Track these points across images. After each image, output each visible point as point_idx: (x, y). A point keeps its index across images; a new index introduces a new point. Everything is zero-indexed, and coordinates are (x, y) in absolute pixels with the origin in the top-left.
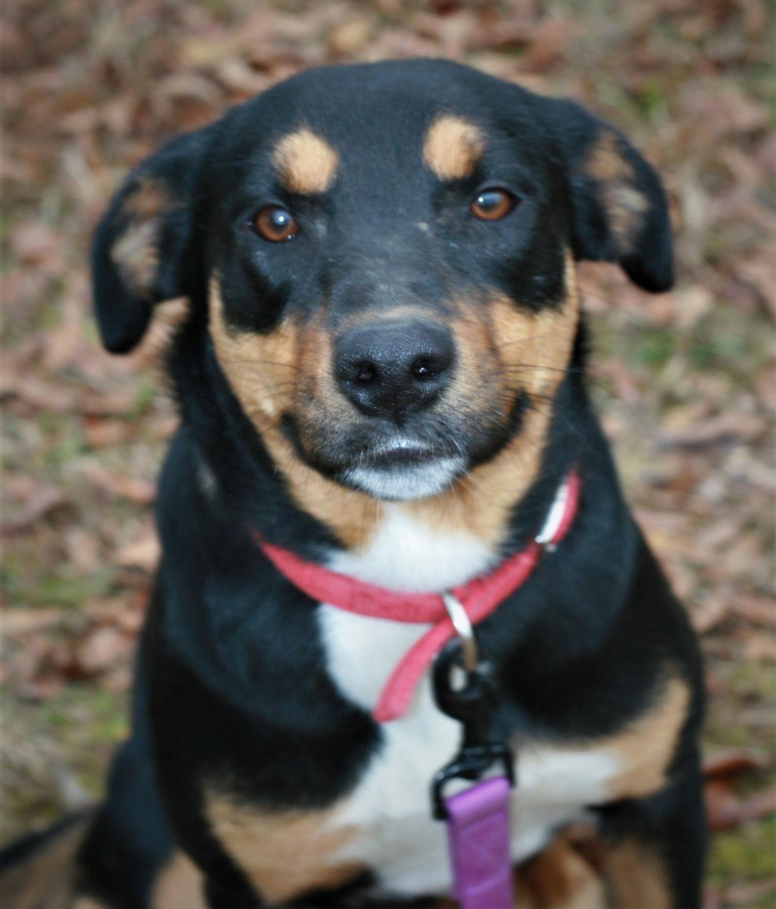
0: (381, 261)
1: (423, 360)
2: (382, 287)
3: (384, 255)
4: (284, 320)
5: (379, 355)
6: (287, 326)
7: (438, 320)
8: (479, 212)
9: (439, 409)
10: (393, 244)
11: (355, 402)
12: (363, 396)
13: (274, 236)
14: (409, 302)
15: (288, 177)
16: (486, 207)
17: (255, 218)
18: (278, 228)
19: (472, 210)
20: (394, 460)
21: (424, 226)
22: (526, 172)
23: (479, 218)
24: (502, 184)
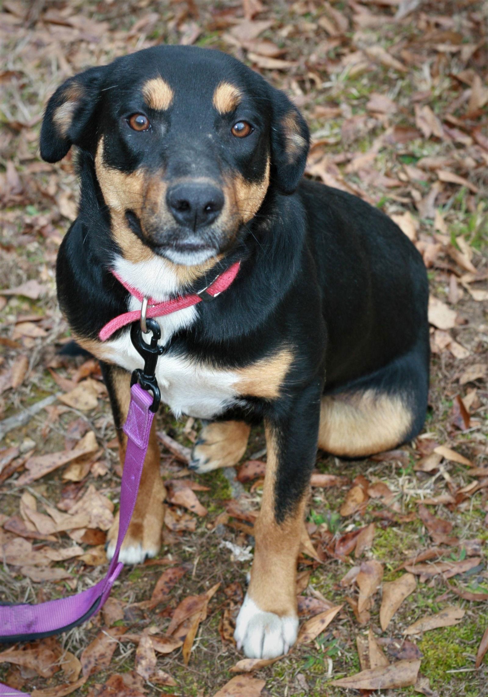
0: (192, 152)
1: (210, 204)
2: (194, 166)
3: (193, 149)
4: (138, 169)
5: (191, 200)
6: (140, 173)
7: (218, 187)
8: (234, 132)
9: (213, 226)
10: (197, 144)
11: (175, 217)
12: (180, 216)
13: (137, 128)
14: (207, 175)
15: (150, 101)
16: (238, 130)
17: (130, 117)
18: (139, 124)
19: (231, 131)
20: (187, 249)
21: (210, 136)
22: (258, 115)
23: (235, 136)
24: (247, 119)
